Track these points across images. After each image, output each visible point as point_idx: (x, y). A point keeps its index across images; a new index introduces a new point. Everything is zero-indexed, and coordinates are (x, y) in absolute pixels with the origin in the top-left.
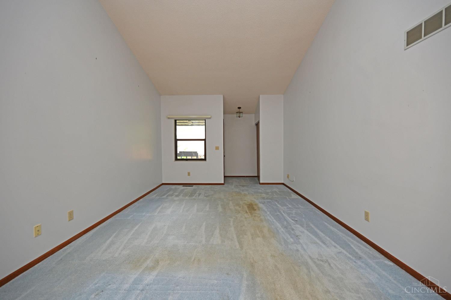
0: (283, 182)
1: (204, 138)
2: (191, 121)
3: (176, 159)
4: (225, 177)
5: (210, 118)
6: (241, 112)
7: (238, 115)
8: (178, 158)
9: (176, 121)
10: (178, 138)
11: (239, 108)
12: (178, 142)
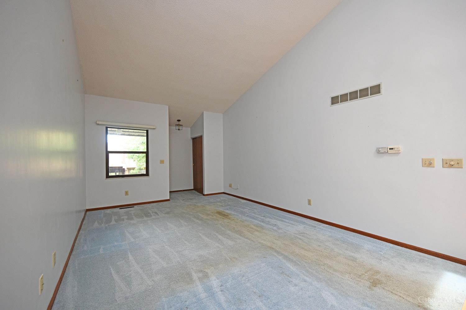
0: (223, 192)
1: (145, 150)
3: (108, 176)
4: (170, 192)
5: (154, 129)
6: (181, 125)
7: (177, 128)
8: (110, 174)
9: (107, 128)
10: (109, 150)
11: (179, 121)
12: (110, 155)
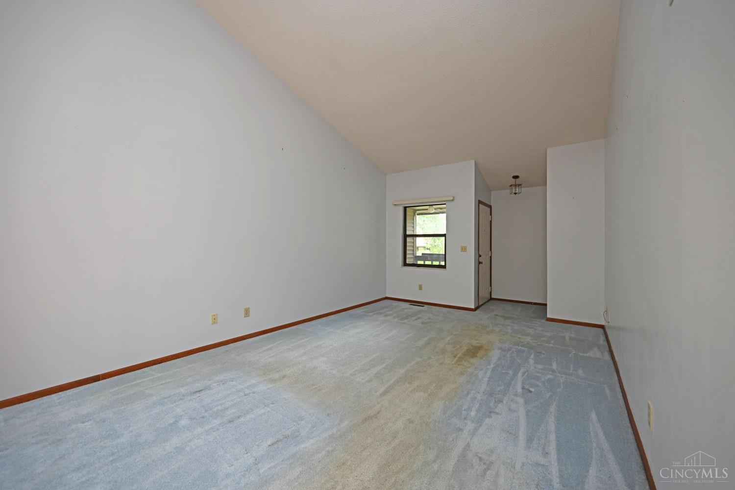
1: (445, 233)
2: (434, 206)
3: (405, 264)
5: (451, 200)
6: (519, 185)
7: (513, 190)
8: (408, 262)
9: (406, 207)
10: (409, 233)
11: (516, 177)
